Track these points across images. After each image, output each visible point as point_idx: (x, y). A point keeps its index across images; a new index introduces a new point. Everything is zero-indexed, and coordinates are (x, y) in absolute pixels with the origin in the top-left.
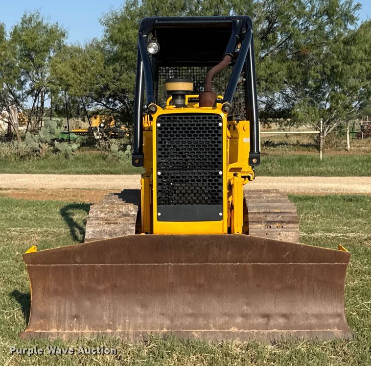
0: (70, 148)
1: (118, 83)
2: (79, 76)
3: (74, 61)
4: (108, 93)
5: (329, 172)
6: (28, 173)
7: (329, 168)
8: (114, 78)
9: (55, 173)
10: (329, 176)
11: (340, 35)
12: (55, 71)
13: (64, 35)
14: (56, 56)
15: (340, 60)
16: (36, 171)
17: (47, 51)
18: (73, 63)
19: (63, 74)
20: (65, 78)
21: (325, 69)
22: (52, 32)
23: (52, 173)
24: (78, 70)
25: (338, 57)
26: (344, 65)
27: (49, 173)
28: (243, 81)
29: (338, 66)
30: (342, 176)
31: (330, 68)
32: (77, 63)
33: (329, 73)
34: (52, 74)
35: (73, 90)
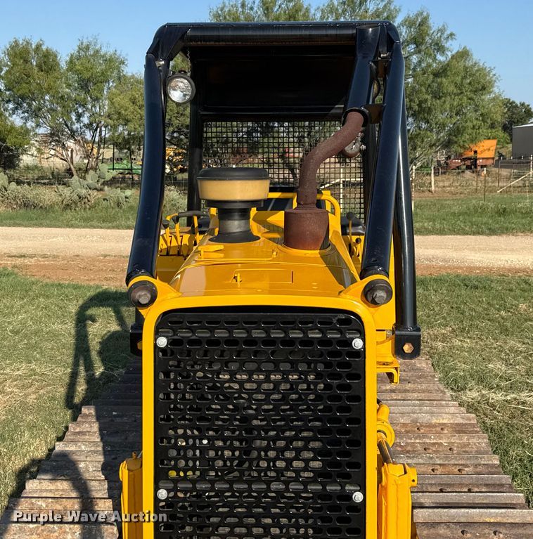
0: (123, 195)
1: (181, 119)
2: (139, 111)
3: (134, 93)
4: (171, 129)
5: (426, 229)
6: (69, 227)
7: (426, 224)
8: (178, 113)
9: (101, 228)
10: (427, 234)
11: (429, 66)
12: (112, 103)
13: (124, 63)
14: (115, 87)
15: (429, 94)
16: (80, 224)
17: (107, 81)
18: (133, 95)
19: (122, 107)
20: (123, 112)
21: (412, 104)
22: (111, 60)
23: (98, 227)
24: (138, 104)
25: (427, 90)
26: (434, 100)
27: (94, 228)
28: (360, 151)
29: (426, 100)
30: (442, 234)
31: (418, 103)
32: (137, 96)
33: (416, 108)
34: (110, 108)
35: (133, 126)
